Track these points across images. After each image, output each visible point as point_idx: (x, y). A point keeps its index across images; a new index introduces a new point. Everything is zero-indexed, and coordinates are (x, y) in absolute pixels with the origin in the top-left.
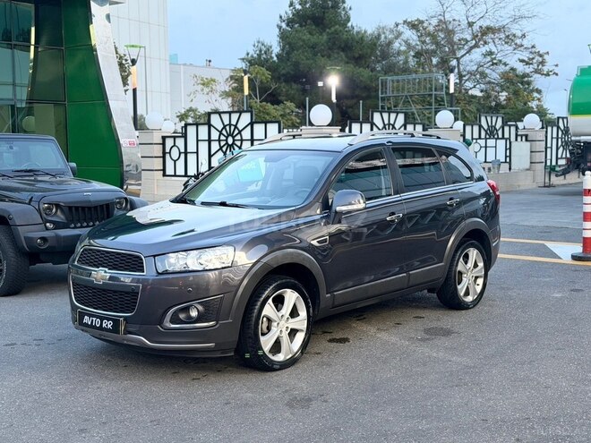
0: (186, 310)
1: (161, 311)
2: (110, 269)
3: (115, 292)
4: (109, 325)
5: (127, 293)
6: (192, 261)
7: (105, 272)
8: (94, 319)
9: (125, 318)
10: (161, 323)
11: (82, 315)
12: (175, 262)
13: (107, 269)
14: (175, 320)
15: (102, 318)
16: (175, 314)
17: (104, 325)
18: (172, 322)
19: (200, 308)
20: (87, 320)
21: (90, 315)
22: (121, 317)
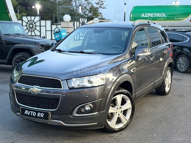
0: (84, 107)
1: (72, 108)
2: (40, 86)
3: (44, 98)
4: (42, 115)
5: (53, 99)
6: (85, 82)
7: (38, 88)
8: (32, 112)
9: (51, 112)
10: (71, 113)
11: (24, 110)
12: (75, 83)
13: (39, 87)
14: (79, 112)
15: (37, 112)
16: (79, 109)
17: (38, 115)
18: (77, 113)
20: (26, 112)
21: (29, 110)
22: (49, 111)
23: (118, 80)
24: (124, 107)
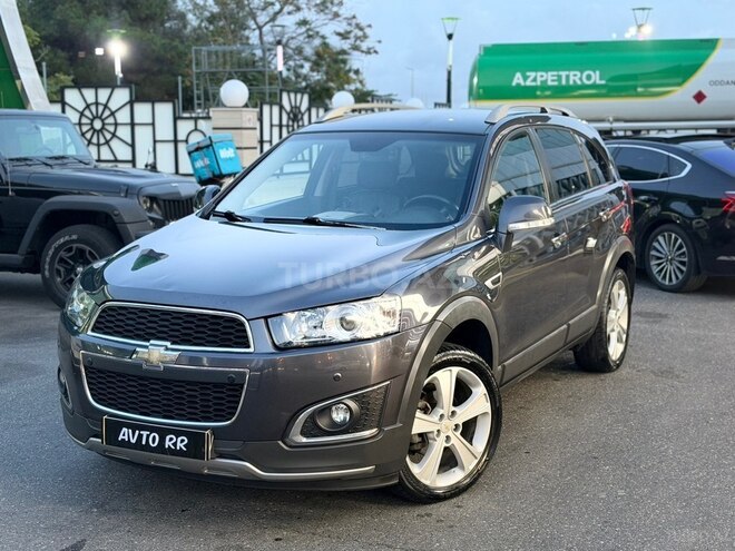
0: (328, 410)
1: (286, 415)
2: (173, 343)
4: (181, 443)
5: (222, 385)
6: (330, 325)
7: (167, 349)
8: (145, 433)
9: (214, 429)
10: (284, 435)
11: (115, 427)
12: (296, 328)
13: (168, 344)
14: (311, 429)
15: (163, 432)
16: (312, 417)
17: (168, 444)
18: (303, 433)
19: (353, 405)
20: (125, 434)
21: (134, 427)
22: (206, 428)
23: (442, 317)
24: (466, 412)
